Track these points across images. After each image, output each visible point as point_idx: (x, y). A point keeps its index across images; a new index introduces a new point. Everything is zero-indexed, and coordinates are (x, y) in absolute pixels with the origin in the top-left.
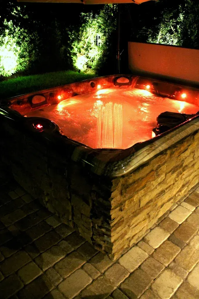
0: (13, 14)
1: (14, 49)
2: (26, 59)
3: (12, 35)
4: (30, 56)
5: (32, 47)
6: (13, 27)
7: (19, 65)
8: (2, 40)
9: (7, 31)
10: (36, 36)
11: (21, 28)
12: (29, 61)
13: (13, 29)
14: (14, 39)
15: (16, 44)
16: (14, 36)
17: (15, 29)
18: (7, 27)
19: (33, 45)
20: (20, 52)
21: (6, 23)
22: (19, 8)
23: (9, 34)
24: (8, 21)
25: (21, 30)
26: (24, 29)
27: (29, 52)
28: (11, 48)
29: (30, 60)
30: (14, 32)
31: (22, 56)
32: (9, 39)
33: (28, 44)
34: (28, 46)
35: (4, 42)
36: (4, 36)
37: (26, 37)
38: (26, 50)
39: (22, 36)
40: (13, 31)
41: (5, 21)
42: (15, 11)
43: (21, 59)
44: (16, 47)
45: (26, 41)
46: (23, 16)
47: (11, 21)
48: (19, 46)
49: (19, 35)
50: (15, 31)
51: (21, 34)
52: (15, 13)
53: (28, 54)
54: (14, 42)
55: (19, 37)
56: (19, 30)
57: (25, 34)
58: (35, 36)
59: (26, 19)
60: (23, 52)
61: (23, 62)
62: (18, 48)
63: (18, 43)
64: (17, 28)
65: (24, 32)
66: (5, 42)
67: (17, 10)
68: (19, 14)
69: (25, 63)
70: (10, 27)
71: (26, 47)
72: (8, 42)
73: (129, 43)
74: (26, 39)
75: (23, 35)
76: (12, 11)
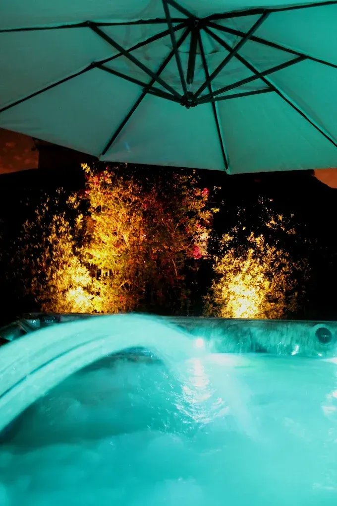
0: (268, 225)
1: (258, 284)
2: (278, 305)
3: (258, 260)
4: (287, 301)
5: (293, 285)
6: (264, 246)
7: (263, 315)
8: (239, 265)
9: (251, 251)
10: (306, 267)
11: (278, 250)
12: (284, 309)
13: (262, 249)
14: (261, 267)
15: (263, 275)
16: (263, 261)
17: (265, 250)
18: (253, 245)
19: (296, 280)
20: (269, 290)
21: (253, 239)
22: (280, 218)
23: (253, 257)
24: (256, 236)
25: (277, 253)
26: (284, 252)
27: (287, 294)
28: (252, 280)
29: (287, 308)
30: (263, 255)
31: (269, 298)
32: (252, 266)
33: (286, 279)
34: (287, 282)
35: (242, 268)
36: (245, 258)
37: (285, 266)
38: (282, 289)
39: (277, 263)
40: (263, 253)
41: (252, 235)
42: (273, 222)
43: (268, 304)
44: (262, 281)
45: (285, 273)
46: (286, 230)
47: (262, 235)
48: (268, 280)
49: (271, 260)
50: (266, 254)
51: (277, 259)
52: (272, 224)
53: (283, 297)
54: (261, 272)
55: (272, 265)
56: (275, 252)
57: (284, 261)
58: (302, 266)
59: (292, 234)
60: (275, 290)
61: (272, 310)
62: (267, 284)
63: (268, 275)
64: (272, 248)
65: (283, 256)
66: (244, 270)
67: (276, 219)
68: (279, 226)
69: (275, 313)
70: (259, 246)
71: (282, 282)
72: (248, 270)
74: (283, 269)
75: (280, 261)
76: (268, 220)
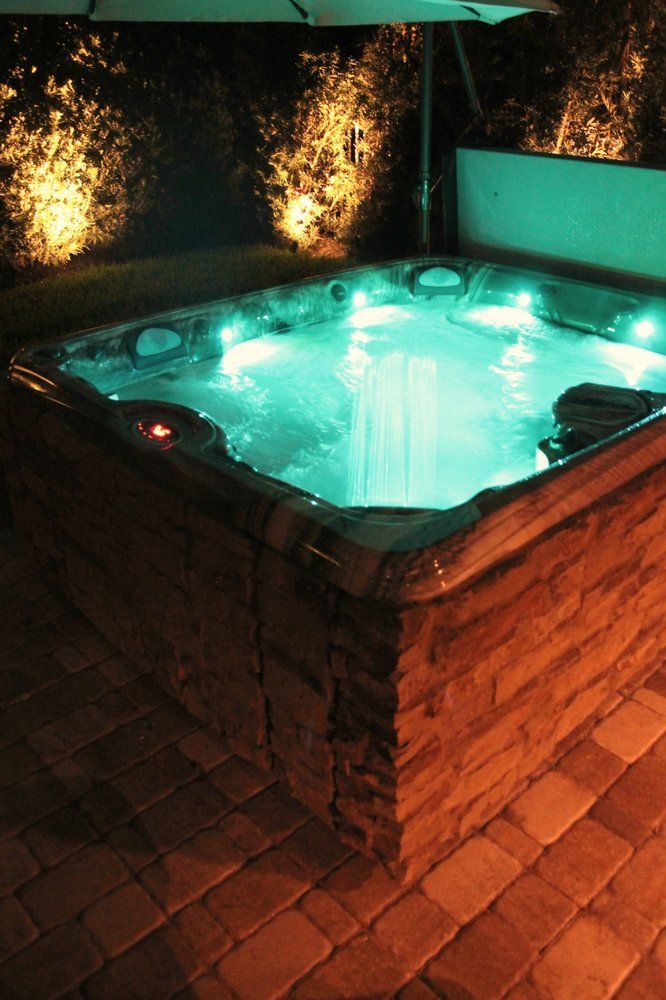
0: (76, 59)
1: (78, 175)
2: (118, 208)
3: (72, 130)
4: (130, 197)
5: (136, 169)
6: (77, 101)
7: (94, 229)
8: (39, 145)
9: (57, 116)
10: (152, 133)
11: (102, 107)
12: (127, 212)
13: (74, 108)
14: (78, 143)
15: (83, 156)
16: (80, 132)
17: (80, 109)
18: (56, 103)
19: (139, 159)
20: (99, 184)
21: (55, 91)
22: (97, 42)
23: (62, 126)
24: (60, 83)
25: (102, 113)
26: (112, 109)
27: (129, 185)
28: (68, 170)
29: (131, 209)
30: (77, 119)
31: (102, 198)
32: (63, 142)
33: (124, 158)
34: (125, 163)
35: (45, 150)
36: (48, 131)
37: (118, 135)
38: (120, 177)
39: (104, 132)
40: (77, 115)
41: (50, 83)
42: (83, 51)
43: (101, 208)
44: (84, 169)
45: (119, 148)
46: (109, 67)
47: (70, 82)
48: (95, 166)
49: (94, 128)
50: (82, 116)
51: (103, 125)
52: (82, 56)
53: (122, 191)
54: (80, 152)
55: (95, 136)
56: (96, 113)
57: (115, 125)
58: (146, 131)
59: (120, 74)
60: (107, 182)
61: (108, 216)
62: (93, 172)
63: (92, 156)
64: (90, 104)
65: (112, 117)
66: (51, 153)
67: (89, 47)
68: (96, 60)
69: (115, 221)
70: (67, 103)
71: (117, 166)
72: (57, 153)
73: (460, 152)
74: (117, 141)
75: (109, 128)
76: (75, 49)
